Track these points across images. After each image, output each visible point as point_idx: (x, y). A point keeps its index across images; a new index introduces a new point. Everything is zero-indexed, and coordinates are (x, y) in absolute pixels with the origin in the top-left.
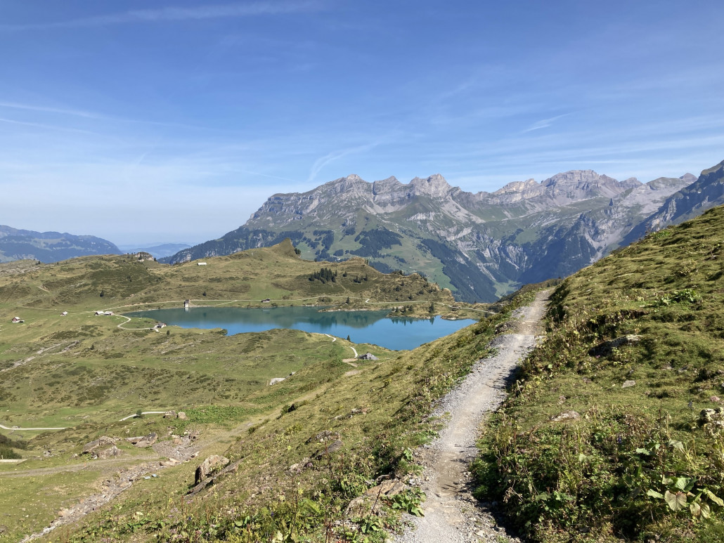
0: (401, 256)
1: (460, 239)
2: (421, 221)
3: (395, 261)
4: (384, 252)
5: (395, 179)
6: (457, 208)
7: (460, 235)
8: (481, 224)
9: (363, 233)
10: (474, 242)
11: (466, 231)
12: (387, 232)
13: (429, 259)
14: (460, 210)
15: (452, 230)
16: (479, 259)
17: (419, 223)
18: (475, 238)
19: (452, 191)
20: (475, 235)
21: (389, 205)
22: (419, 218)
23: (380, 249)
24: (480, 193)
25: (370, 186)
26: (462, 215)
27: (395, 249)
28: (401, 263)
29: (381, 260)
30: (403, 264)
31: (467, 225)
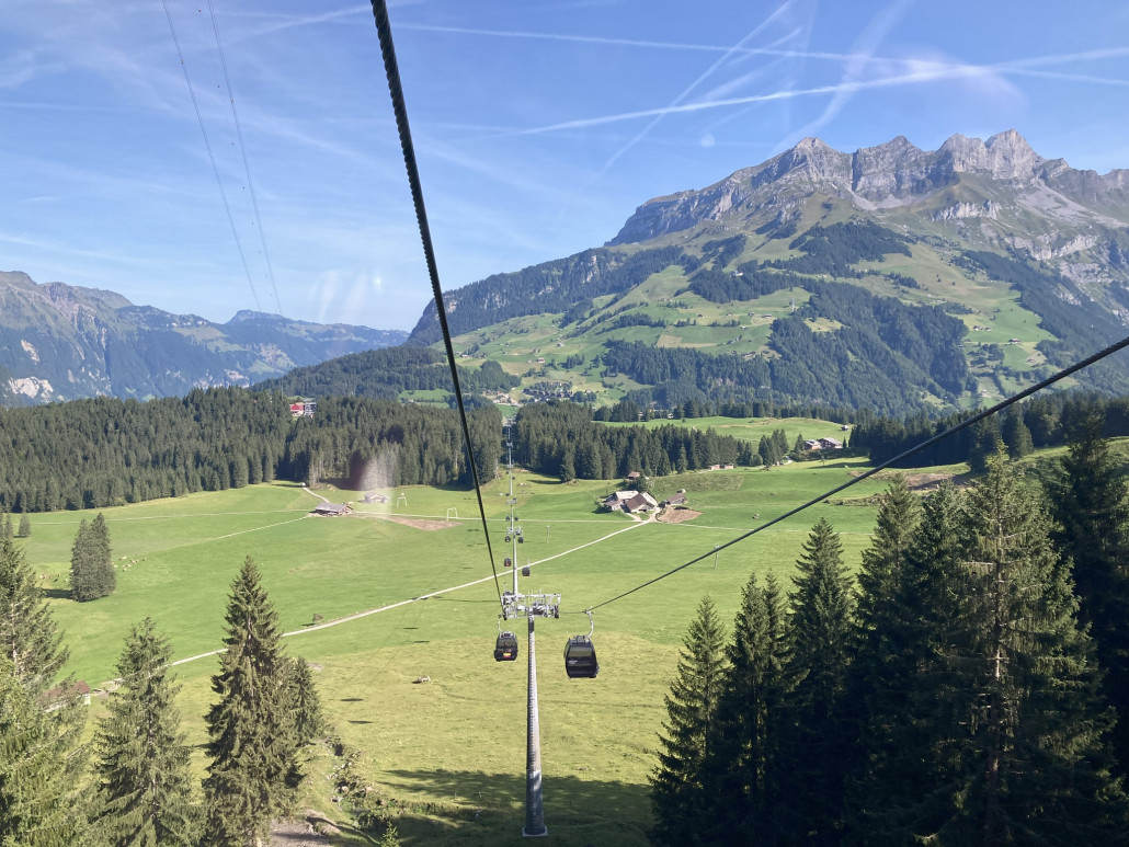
0: (905, 274)
1: (1068, 258)
2: (964, 219)
3: (890, 284)
4: (863, 266)
5: (905, 142)
6: (1057, 200)
7: (1068, 249)
8: (1121, 228)
9: (816, 230)
10: (1102, 266)
11: (1079, 244)
12: (875, 230)
13: (981, 284)
14: (1064, 204)
15: (1044, 239)
16: (1118, 301)
17: (962, 224)
18: (1104, 259)
19: (1043, 171)
20: (1106, 253)
21: (891, 196)
22: (960, 214)
23: (854, 260)
24: (1116, 172)
25: (847, 161)
26: (1071, 211)
27: (893, 263)
28: (906, 288)
29: (852, 281)
30: (912, 291)
31: (1083, 231)
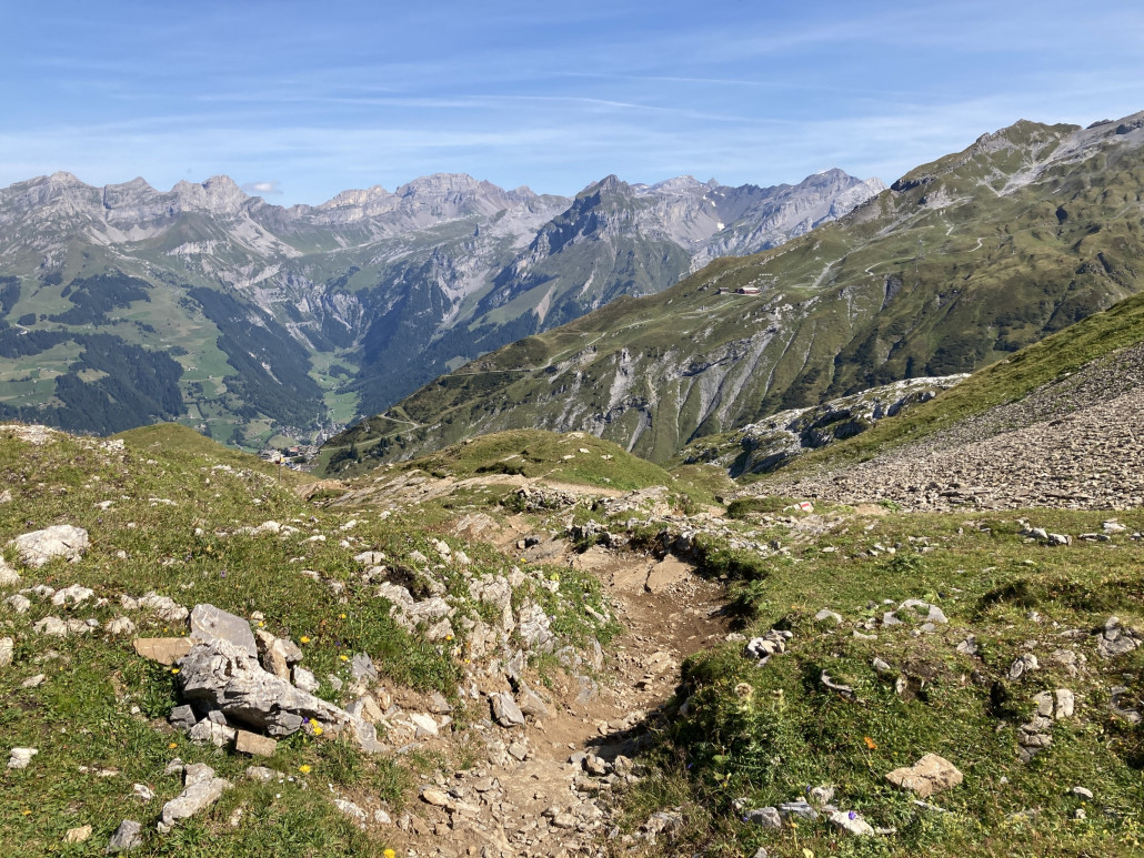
0: (145, 320)
1: (259, 285)
2: (191, 255)
3: (135, 330)
4: (116, 314)
5: (145, 183)
6: (257, 231)
7: (259, 278)
8: (295, 258)
9: (77, 281)
10: (282, 289)
11: (270, 272)
12: (123, 280)
13: (197, 324)
14: (261, 234)
15: (245, 270)
16: (290, 316)
17: (188, 259)
18: (284, 283)
19: (249, 202)
20: (285, 277)
21: (136, 226)
22: (187, 251)
23: (109, 308)
24: (297, 206)
25: (97, 193)
26: (265, 243)
27: (137, 309)
28: (146, 333)
29: (110, 329)
30: (151, 335)
31: (271, 262)
